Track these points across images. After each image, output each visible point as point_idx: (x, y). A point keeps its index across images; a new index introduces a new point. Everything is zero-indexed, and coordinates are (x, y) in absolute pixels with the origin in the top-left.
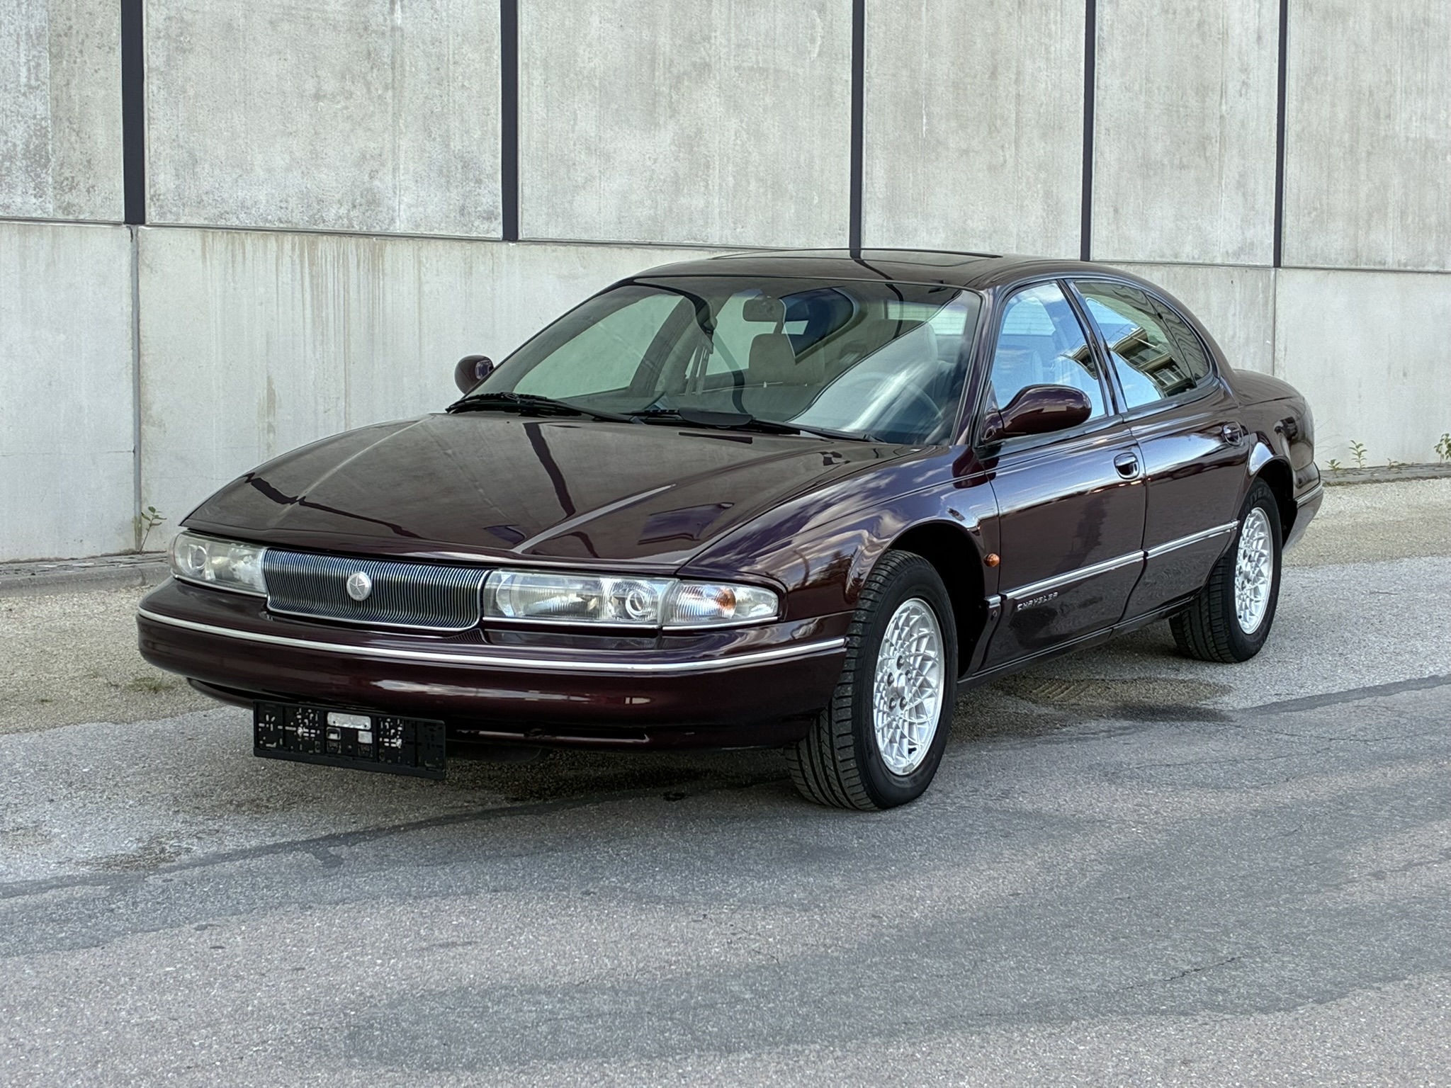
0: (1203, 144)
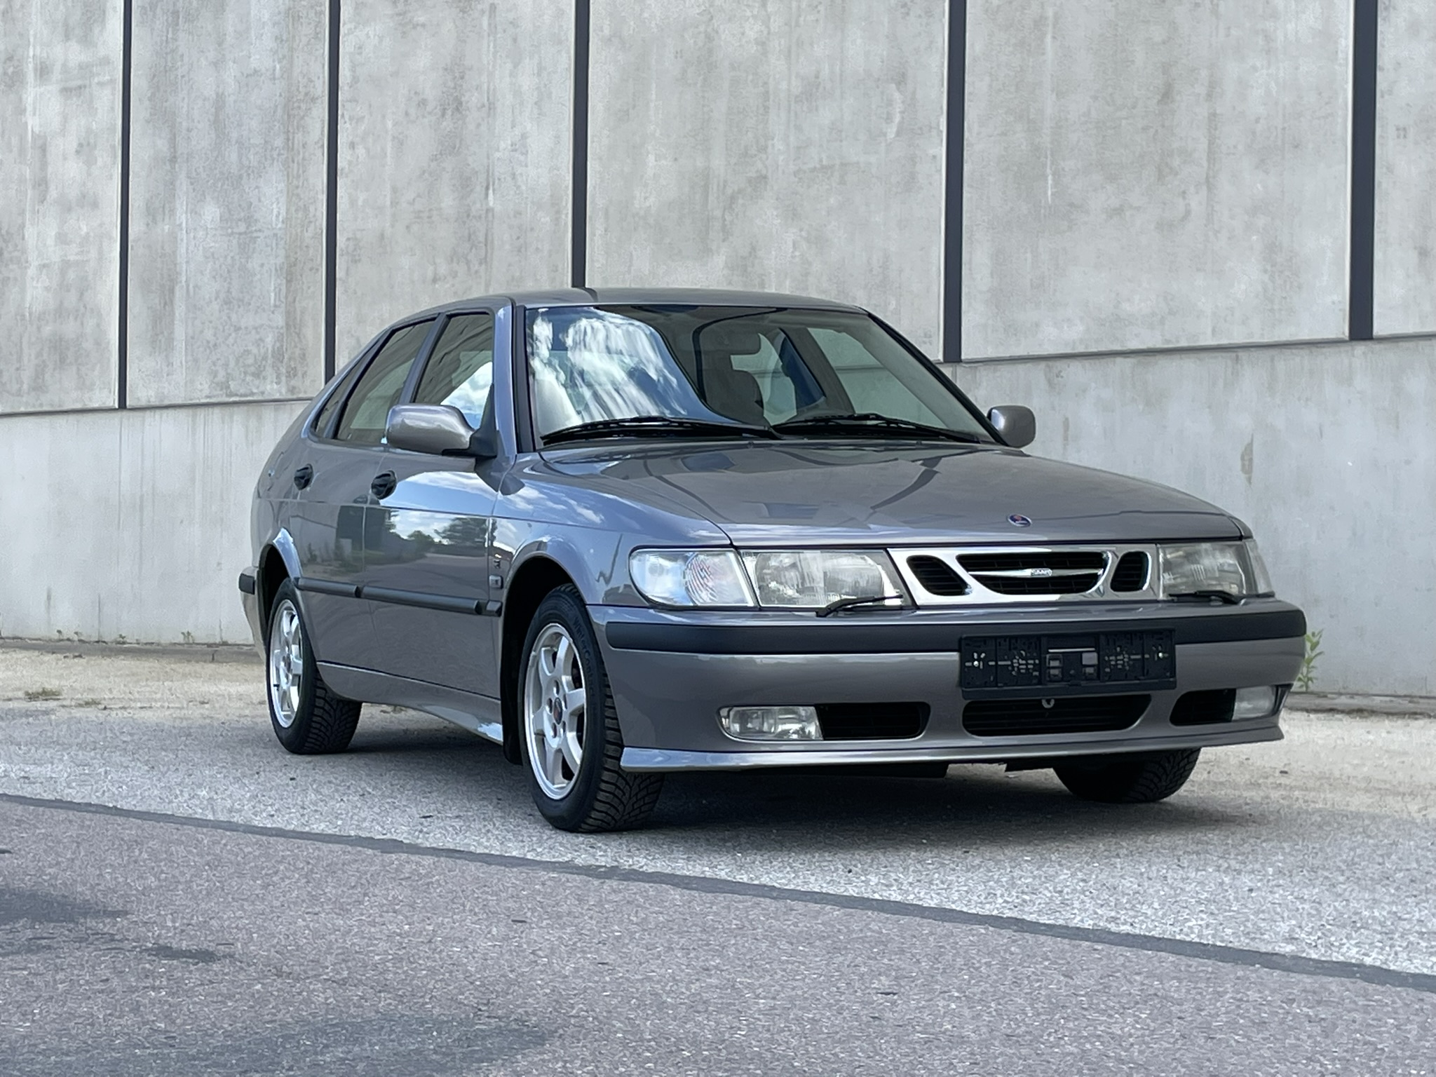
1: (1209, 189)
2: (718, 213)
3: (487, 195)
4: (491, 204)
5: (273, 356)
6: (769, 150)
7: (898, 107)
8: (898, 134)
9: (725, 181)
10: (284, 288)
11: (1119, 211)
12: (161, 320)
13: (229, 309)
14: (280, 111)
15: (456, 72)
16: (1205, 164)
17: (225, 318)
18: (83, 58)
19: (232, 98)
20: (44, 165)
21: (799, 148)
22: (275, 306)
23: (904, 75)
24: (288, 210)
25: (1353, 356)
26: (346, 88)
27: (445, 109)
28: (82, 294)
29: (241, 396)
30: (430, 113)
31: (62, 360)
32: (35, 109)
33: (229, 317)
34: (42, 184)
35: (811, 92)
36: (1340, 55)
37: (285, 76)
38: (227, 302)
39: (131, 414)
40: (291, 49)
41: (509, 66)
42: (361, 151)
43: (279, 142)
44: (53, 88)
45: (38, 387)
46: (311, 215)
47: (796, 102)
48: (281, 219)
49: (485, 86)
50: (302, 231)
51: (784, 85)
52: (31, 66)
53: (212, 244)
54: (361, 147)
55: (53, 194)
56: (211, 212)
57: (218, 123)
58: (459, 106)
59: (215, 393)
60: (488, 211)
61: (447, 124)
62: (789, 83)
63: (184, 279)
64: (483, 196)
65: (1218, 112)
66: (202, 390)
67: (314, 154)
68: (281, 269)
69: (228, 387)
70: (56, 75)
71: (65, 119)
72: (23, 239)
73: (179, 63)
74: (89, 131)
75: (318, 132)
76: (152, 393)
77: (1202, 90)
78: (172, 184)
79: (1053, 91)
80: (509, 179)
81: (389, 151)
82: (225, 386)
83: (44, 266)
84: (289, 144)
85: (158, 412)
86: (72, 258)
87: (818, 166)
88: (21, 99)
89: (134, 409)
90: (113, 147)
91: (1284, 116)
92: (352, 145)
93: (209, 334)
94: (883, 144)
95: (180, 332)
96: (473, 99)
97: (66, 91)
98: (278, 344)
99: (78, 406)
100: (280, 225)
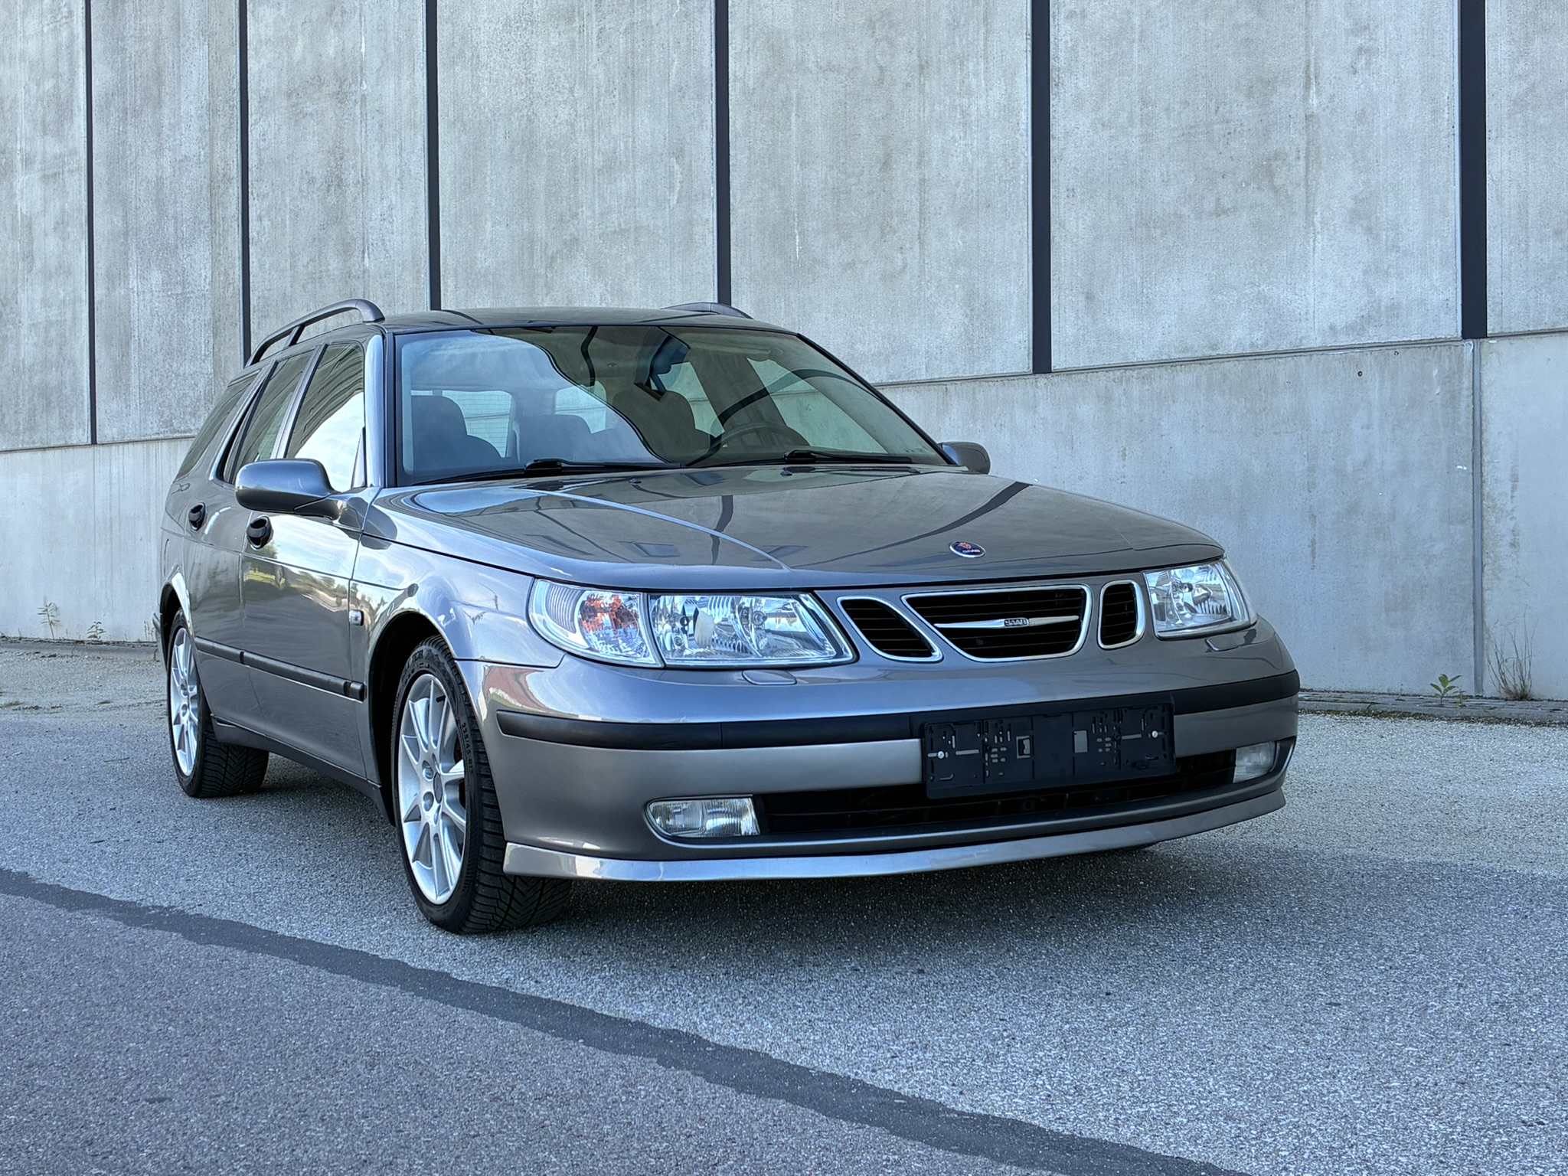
0: (1266, 169)
1: (922, 244)
2: (542, 271)
3: (363, 258)
4: (367, 265)
5: (205, 399)
6: (580, 217)
7: (679, 177)
8: (678, 202)
9: (546, 244)
10: (211, 340)
11: (851, 265)
12: (121, 368)
13: (170, 358)
14: (204, 191)
15: (337, 154)
16: (918, 223)
17: (167, 366)
18: (57, 150)
19: (169, 180)
20: (31, 242)
21: (602, 214)
22: (205, 355)
23: (682, 150)
24: (213, 273)
25: (1037, 387)
26: (254, 169)
27: (329, 185)
28: (61, 349)
29: (181, 432)
30: (318, 190)
31: (48, 404)
32: (22, 193)
33: (171, 366)
34: (29, 256)
35: (611, 167)
36: (1023, 127)
37: (208, 160)
38: (169, 353)
39: (101, 448)
40: (212, 138)
41: (377, 148)
42: (266, 223)
43: (205, 216)
44: (36, 176)
45: (32, 428)
46: (230, 278)
47: (599, 175)
48: (208, 281)
49: (359, 165)
50: (224, 292)
51: (590, 160)
52: (19, 157)
53: (157, 304)
54: (266, 219)
55: (38, 264)
56: (156, 277)
57: (159, 203)
58: (340, 183)
59: (162, 430)
60: (364, 272)
61: (332, 199)
62: (593, 158)
63: (137, 334)
64: (360, 259)
65: (926, 178)
66: (153, 428)
67: (231, 227)
68: (209, 324)
69: (172, 425)
70: (38, 166)
71: (46, 202)
72: (17, 303)
73: (129, 152)
74: (63, 210)
75: (234, 207)
76: (115, 430)
77: (913, 158)
78: (125, 254)
79: (797, 160)
80: (380, 244)
81: (288, 222)
82: (168, 423)
83: (33, 325)
84: (213, 220)
85: (121, 446)
86: (53, 319)
87: (618, 230)
88: (12, 184)
89: (103, 444)
90: (81, 224)
91: (978, 179)
92: (260, 218)
93: (156, 380)
94: (667, 209)
95: (134, 381)
96: (350, 177)
97: (45, 178)
98: (208, 388)
99: (62, 443)
100: (207, 287)
